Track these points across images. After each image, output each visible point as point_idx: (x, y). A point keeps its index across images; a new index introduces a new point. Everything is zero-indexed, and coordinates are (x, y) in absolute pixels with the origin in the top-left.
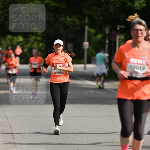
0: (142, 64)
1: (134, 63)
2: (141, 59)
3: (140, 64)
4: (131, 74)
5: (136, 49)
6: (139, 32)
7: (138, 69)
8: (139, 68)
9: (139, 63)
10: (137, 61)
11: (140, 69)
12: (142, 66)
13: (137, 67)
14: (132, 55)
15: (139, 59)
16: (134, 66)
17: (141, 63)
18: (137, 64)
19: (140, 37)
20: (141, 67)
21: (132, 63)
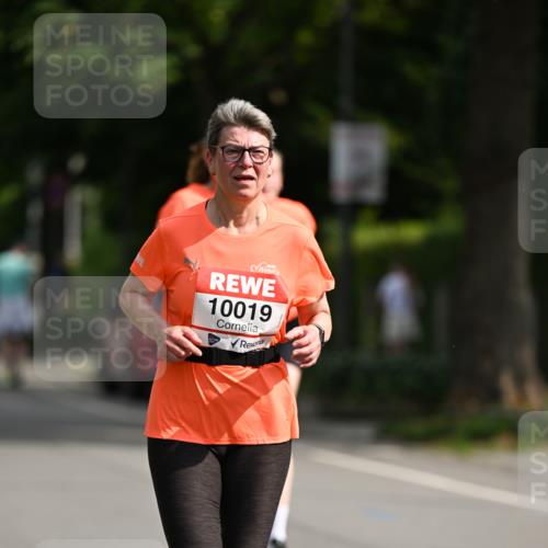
0: (260, 296)
1: (225, 293)
4: (213, 338)
5: (233, 230)
6: (248, 159)
14: (218, 254)
19: (252, 178)
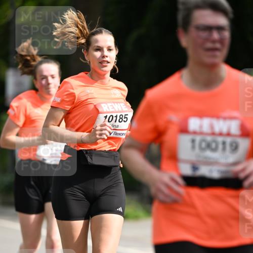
0: (229, 134)
1: (201, 133)
2: (225, 118)
3: (221, 134)
4: (195, 168)
7: (215, 150)
8: (220, 146)
9: (217, 130)
10: (212, 127)
11: (224, 149)
12: (228, 140)
13: (214, 145)
15: (218, 117)
16: (204, 140)
17: (225, 130)
18: (213, 134)
20: (224, 143)
21: (195, 133)
